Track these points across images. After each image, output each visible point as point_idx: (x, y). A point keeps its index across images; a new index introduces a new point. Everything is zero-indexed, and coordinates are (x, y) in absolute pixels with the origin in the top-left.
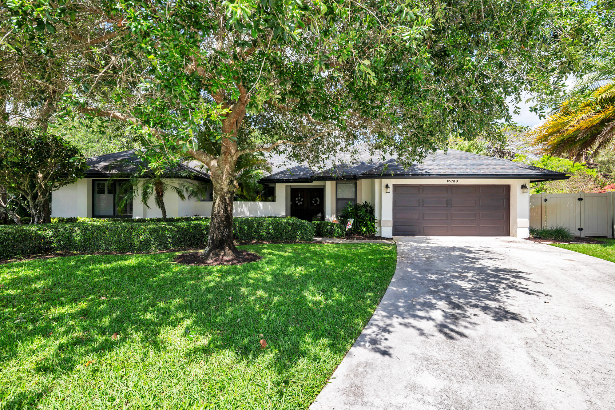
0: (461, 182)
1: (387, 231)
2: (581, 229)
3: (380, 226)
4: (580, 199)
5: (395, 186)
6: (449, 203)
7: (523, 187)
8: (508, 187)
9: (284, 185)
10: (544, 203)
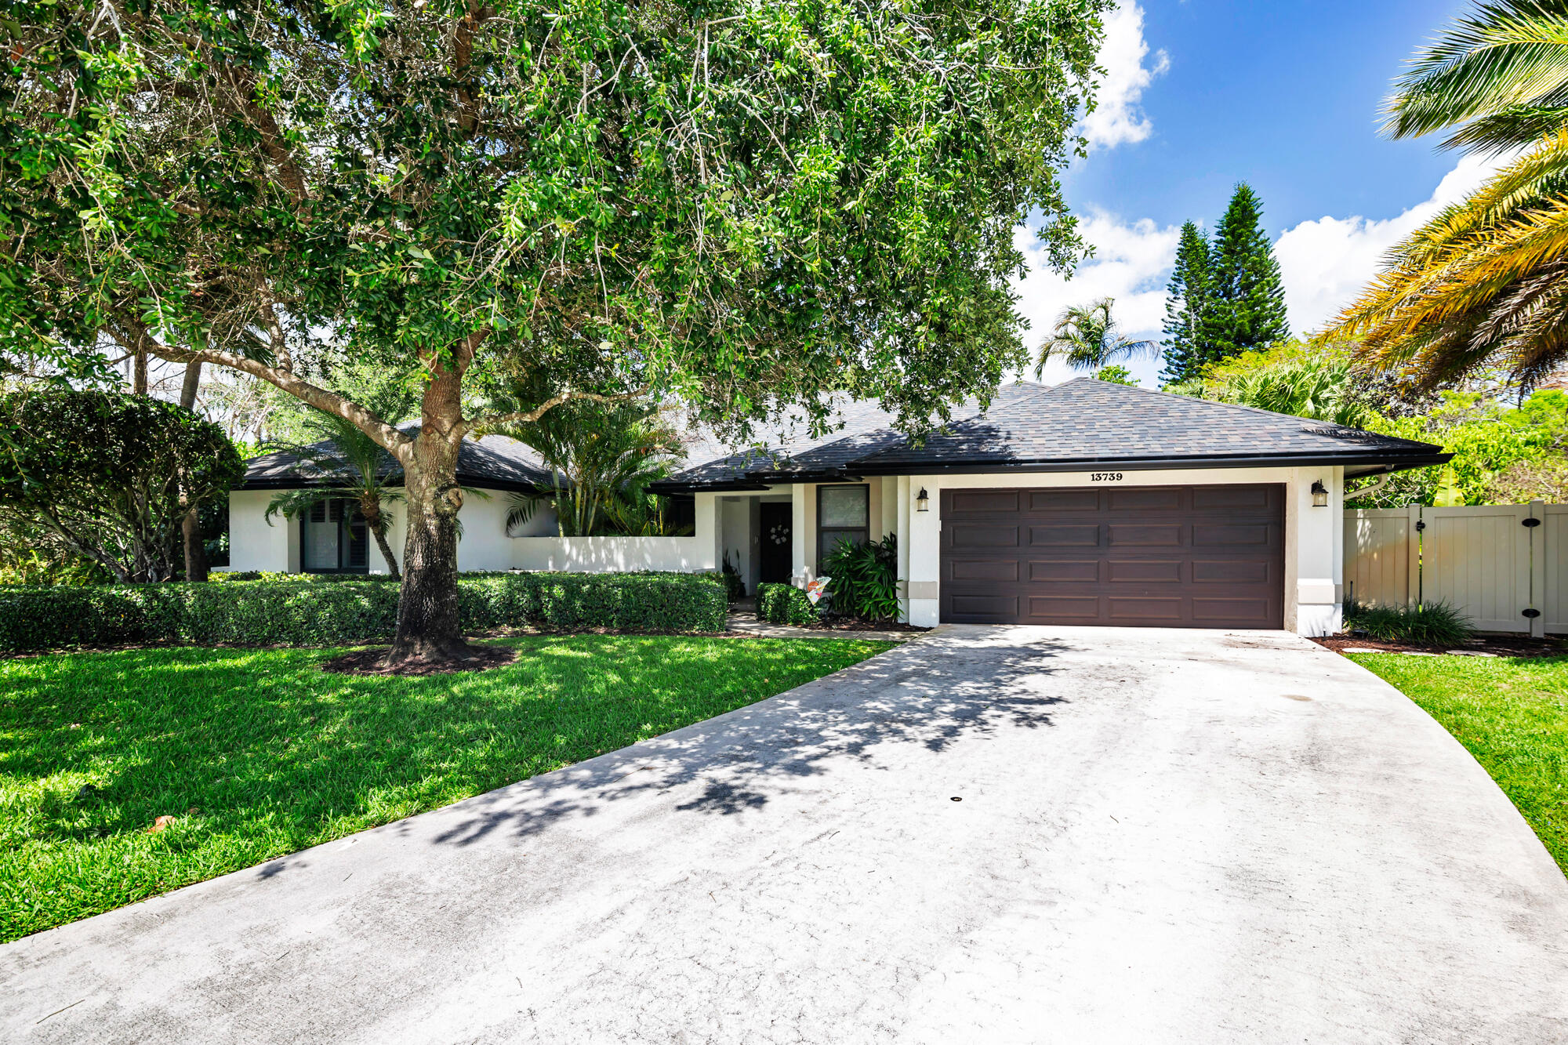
0: (1133, 478)
1: (923, 608)
2: (1531, 613)
3: (906, 596)
4: (1531, 523)
5: (944, 493)
6: (1103, 538)
7: (1317, 488)
8: (1280, 490)
9: (711, 496)
10: (1414, 534)
